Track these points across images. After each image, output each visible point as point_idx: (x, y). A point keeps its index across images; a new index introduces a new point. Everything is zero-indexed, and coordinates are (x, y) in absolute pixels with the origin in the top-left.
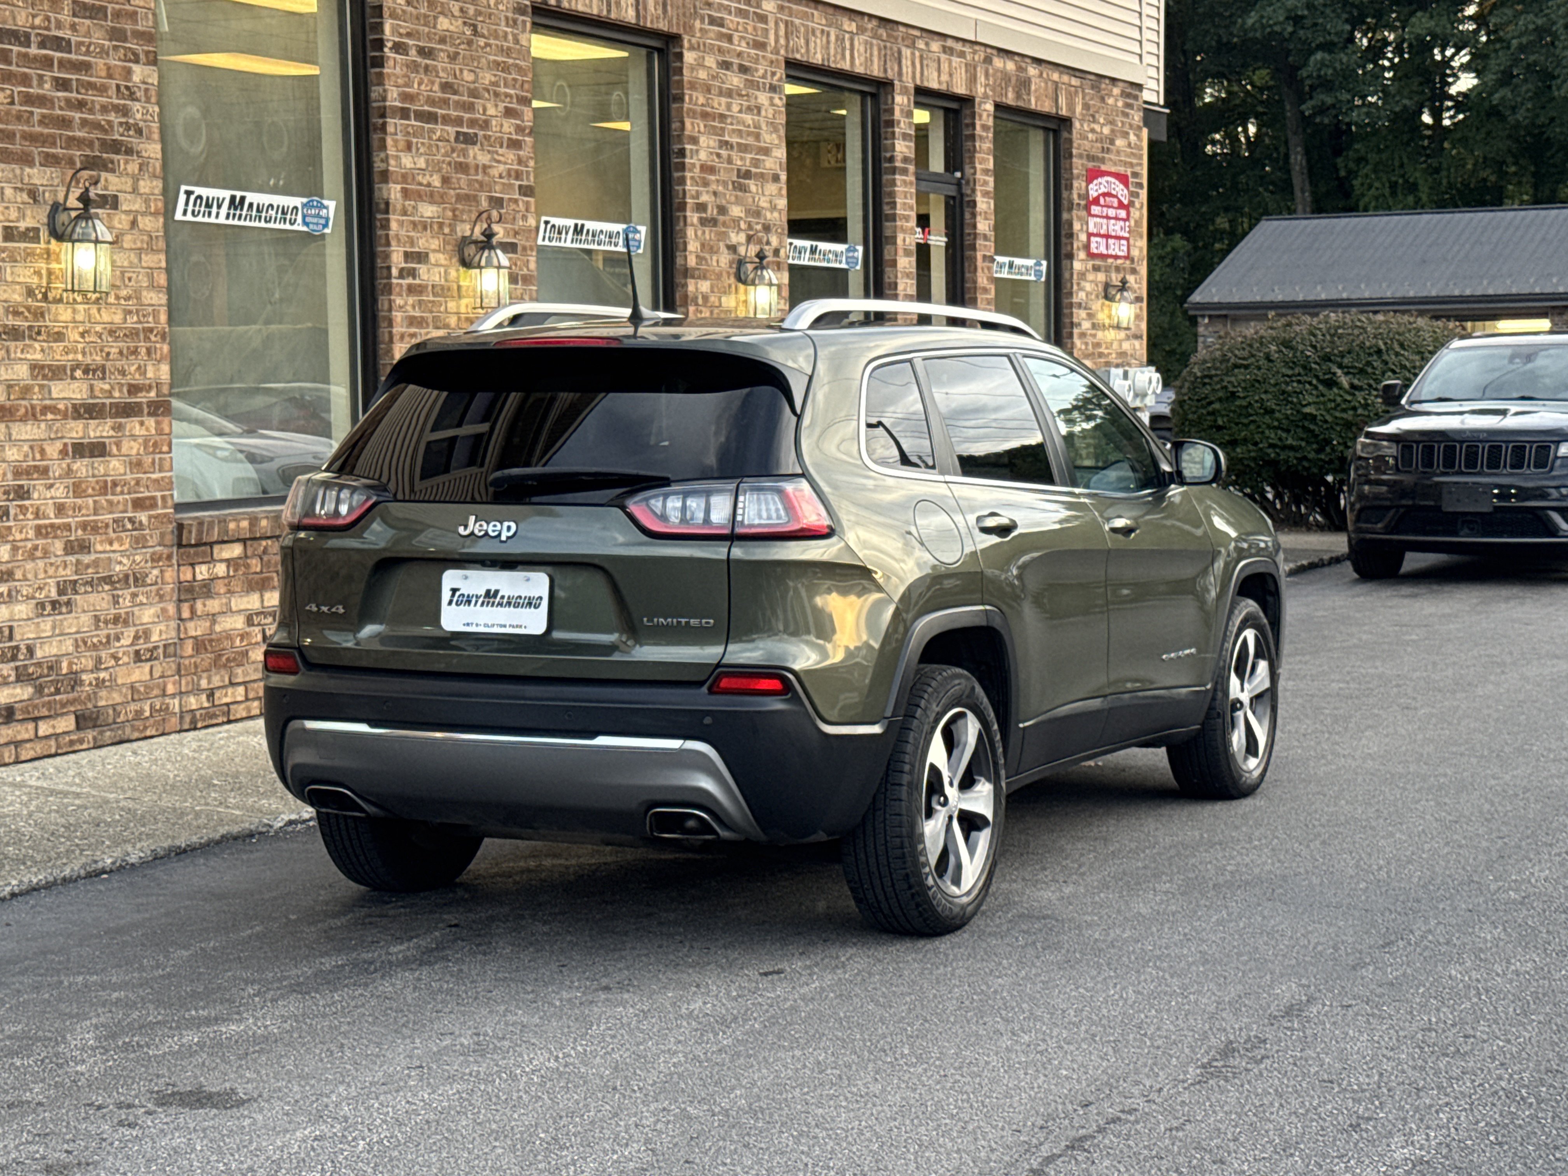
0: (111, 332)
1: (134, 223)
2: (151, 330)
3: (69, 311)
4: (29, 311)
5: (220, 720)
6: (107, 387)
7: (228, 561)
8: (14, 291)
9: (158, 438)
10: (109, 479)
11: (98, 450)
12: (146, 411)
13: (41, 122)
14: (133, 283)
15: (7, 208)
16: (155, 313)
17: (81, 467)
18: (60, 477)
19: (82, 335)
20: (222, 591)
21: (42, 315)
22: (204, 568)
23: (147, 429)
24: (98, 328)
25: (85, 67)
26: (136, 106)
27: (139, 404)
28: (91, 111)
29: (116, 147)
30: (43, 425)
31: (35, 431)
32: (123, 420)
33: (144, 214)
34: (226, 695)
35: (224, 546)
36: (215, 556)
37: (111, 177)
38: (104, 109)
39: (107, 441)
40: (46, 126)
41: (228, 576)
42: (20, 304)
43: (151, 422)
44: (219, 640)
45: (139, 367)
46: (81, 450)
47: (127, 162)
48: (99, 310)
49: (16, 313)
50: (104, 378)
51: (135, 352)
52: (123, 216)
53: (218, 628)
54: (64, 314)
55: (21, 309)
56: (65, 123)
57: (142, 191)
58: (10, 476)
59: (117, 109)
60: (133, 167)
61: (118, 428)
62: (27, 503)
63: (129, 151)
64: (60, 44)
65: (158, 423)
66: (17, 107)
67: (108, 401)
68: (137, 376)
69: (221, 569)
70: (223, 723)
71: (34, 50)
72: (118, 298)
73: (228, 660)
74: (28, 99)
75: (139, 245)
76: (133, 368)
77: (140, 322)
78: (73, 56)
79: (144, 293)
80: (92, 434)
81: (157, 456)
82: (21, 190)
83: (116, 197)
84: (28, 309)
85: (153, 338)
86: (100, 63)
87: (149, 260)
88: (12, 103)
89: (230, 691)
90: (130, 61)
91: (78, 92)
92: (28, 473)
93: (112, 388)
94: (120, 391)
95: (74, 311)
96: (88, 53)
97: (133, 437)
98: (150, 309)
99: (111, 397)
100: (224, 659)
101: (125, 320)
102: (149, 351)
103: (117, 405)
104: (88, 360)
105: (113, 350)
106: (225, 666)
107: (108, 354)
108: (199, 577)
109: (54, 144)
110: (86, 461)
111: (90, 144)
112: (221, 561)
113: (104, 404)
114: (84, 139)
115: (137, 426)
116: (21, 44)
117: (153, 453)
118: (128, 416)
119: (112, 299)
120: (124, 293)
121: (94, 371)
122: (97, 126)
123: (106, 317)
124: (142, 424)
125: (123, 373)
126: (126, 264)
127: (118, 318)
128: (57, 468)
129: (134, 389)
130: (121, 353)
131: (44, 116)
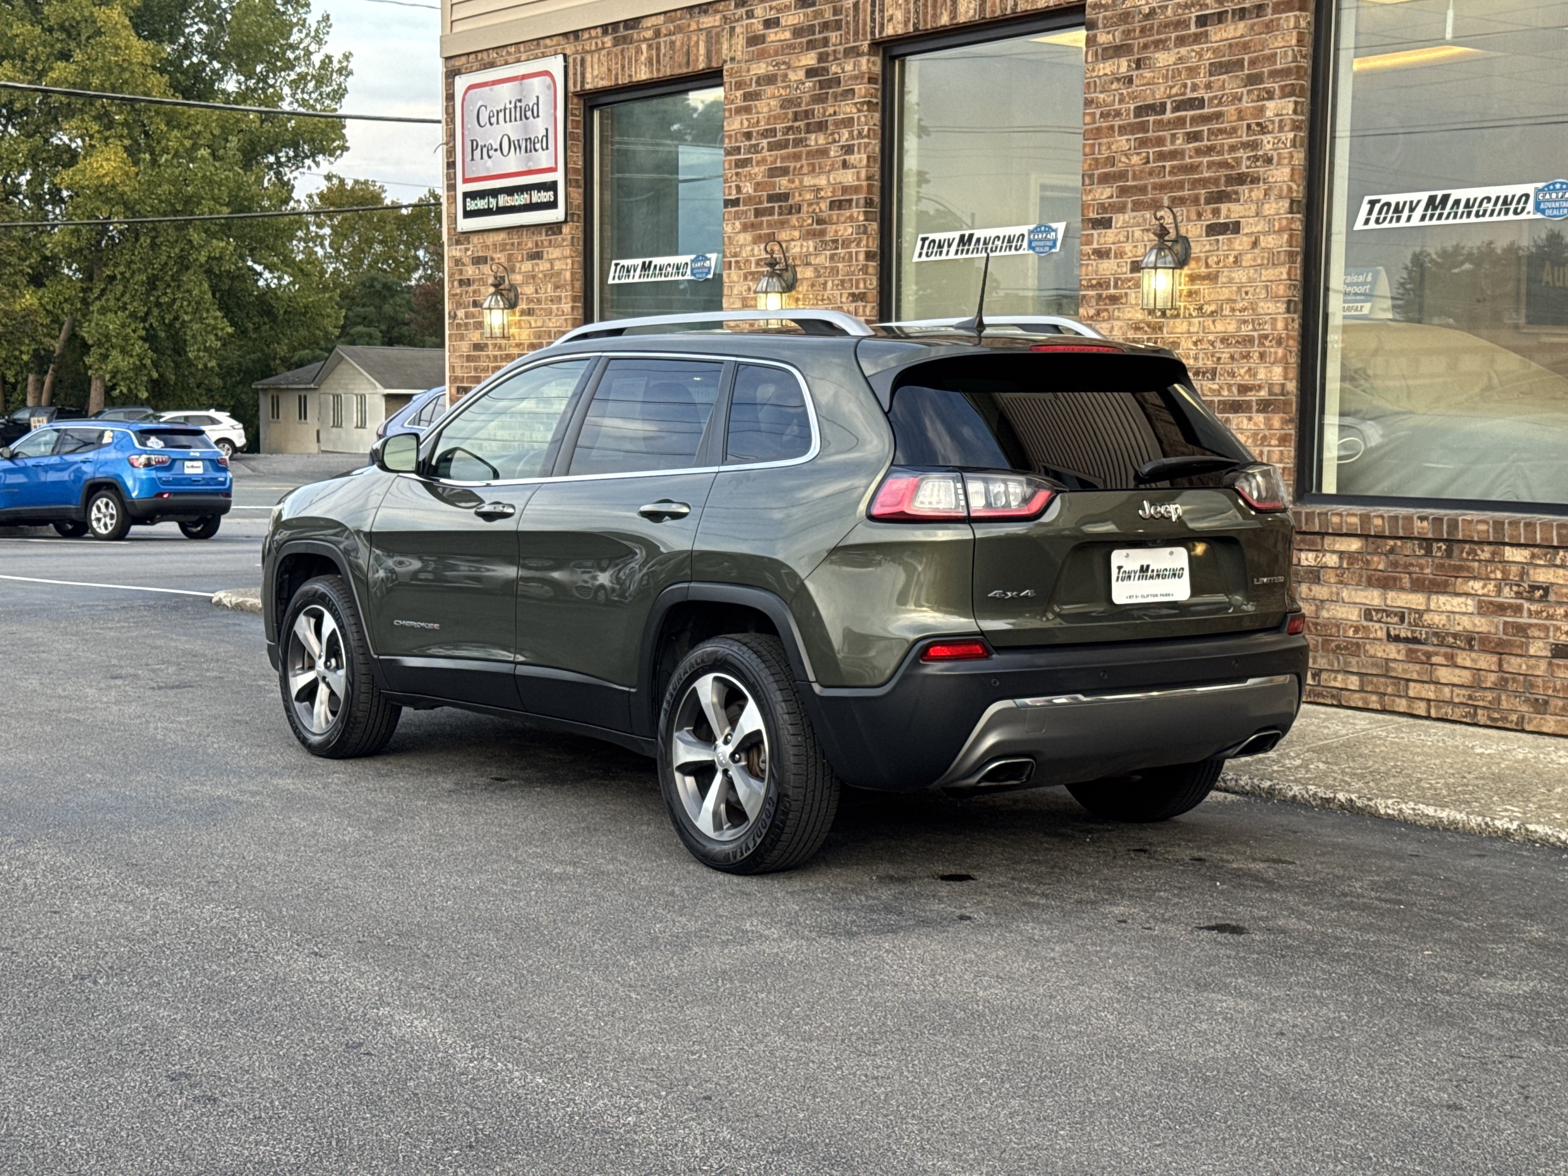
0: (1223, 340)
1: (1255, 244)
2: (1266, 337)
3: (1185, 324)
4: (1149, 326)
5: (1329, 701)
6: (1216, 387)
7: (1341, 554)
8: (1136, 312)
9: (1267, 433)
12: (1255, 408)
13: (1170, 172)
14: (1250, 296)
15: (1136, 247)
16: (1274, 320)
19: (1195, 344)
20: (1332, 580)
21: (1161, 329)
22: (1311, 555)
23: (1255, 424)
24: (1211, 337)
25: (1218, 116)
26: (1267, 138)
27: (1248, 403)
28: (1221, 153)
29: (1241, 179)
32: (1231, 416)
33: (1265, 233)
34: (1335, 679)
35: (1337, 538)
36: (1326, 547)
37: (1233, 206)
38: (1233, 148)
40: (1175, 174)
41: (1340, 567)
42: (1143, 321)
43: (1260, 418)
44: (1325, 625)
45: (1250, 369)
47: (1251, 190)
48: (1214, 322)
49: (1137, 329)
50: (1213, 379)
51: (1247, 356)
52: (1245, 239)
53: (1325, 614)
54: (1181, 326)
55: (1142, 325)
56: (1193, 168)
57: (1266, 213)
59: (1245, 145)
60: (1258, 193)
61: (1227, 421)
63: (1255, 180)
64: (1190, 104)
65: (1268, 420)
66: (1151, 165)
67: (1216, 399)
68: (1247, 377)
69: (1332, 560)
70: (1332, 705)
71: (1169, 115)
72: (1233, 310)
73: (1338, 647)
74: (1161, 156)
75: (1259, 262)
76: (1242, 371)
77: (1255, 330)
78: (1206, 110)
79: (1262, 304)
81: (1266, 449)
82: (1148, 230)
83: (1239, 222)
85: (1267, 343)
86: (1230, 110)
87: (1269, 274)
88: (1148, 162)
89: (1340, 677)
90: (1264, 99)
91: (1209, 140)
93: (1221, 387)
94: (1229, 390)
95: (1190, 324)
96: (1220, 104)
97: (1241, 430)
98: (1268, 317)
99: (1220, 395)
100: (1333, 645)
101: (1239, 329)
102: (1262, 356)
103: (1224, 403)
104: (1200, 364)
105: (1224, 355)
106: (1334, 652)
107: (1219, 359)
108: (1304, 563)
109: (1182, 188)
111: (1216, 181)
112: (1333, 552)
113: (1212, 402)
114: (1210, 178)
115: (1245, 421)
116: (1157, 114)
117: (1262, 445)
118: (1236, 412)
119: (1227, 312)
120: (1239, 306)
121: (1204, 373)
122: (1225, 165)
123: (1220, 327)
124: (1250, 419)
125: (1232, 374)
126: (1244, 280)
127: (1232, 328)
129: (1244, 389)
130: (1232, 357)
131: (1173, 167)
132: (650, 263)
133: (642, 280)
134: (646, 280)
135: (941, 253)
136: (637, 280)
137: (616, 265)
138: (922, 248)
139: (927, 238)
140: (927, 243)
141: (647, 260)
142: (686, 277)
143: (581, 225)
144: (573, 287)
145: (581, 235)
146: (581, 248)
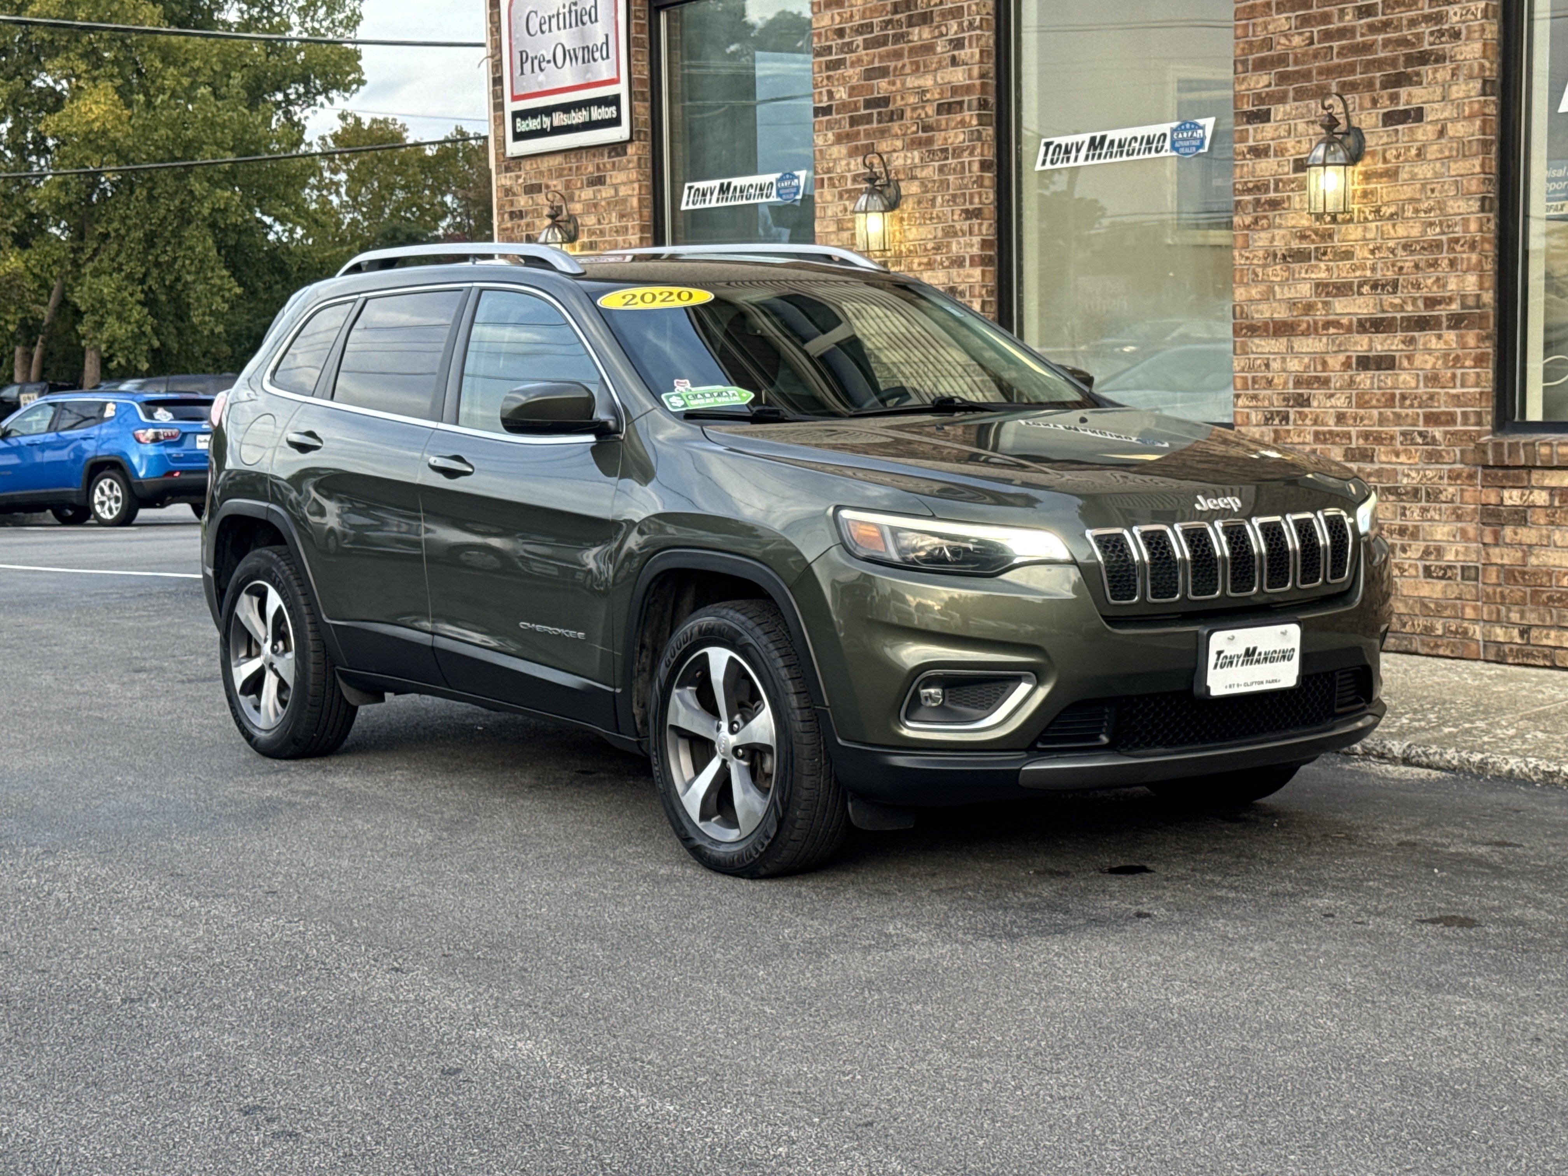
0: (1406, 247)
1: (1442, 133)
2: (1456, 241)
3: (1360, 229)
4: (1316, 234)
5: (1541, 662)
6: (1397, 301)
7: (1552, 490)
8: (1302, 217)
9: (1460, 352)
10: (1397, 392)
11: (1385, 363)
12: (1444, 325)
13: (1339, 54)
14: (1437, 194)
15: (1299, 142)
16: (1466, 221)
17: (1365, 379)
18: (1341, 388)
19: (1372, 252)
20: (1542, 521)
21: (1331, 236)
22: (1516, 493)
23: (1446, 343)
24: (1391, 244)
26: (1453, 9)
27: (1437, 318)
28: (1398, 28)
29: (1423, 58)
30: (1324, 339)
31: (1317, 344)
32: (1416, 334)
33: (1454, 120)
34: (1547, 636)
35: (1547, 472)
36: (1533, 483)
37: (1416, 91)
38: (1413, 23)
39: (1397, 354)
40: (1345, 56)
41: (1551, 506)
42: (1309, 228)
43: (1451, 336)
44: (1534, 574)
45: (1438, 279)
46: (1364, 363)
47: (1435, 71)
48: (1394, 226)
49: (1303, 237)
50: (1394, 293)
51: (1434, 264)
52: (1429, 127)
53: (1533, 561)
54: (1354, 232)
55: (1308, 233)
56: (1367, 48)
57: (1454, 96)
58: (1291, 384)
59: (1428, 18)
60: (1444, 74)
61: (1412, 341)
62: (1306, 410)
63: (1440, 58)
65: (1461, 337)
66: (1317, 46)
67: (1399, 315)
68: (1435, 288)
69: (1540, 498)
70: (1545, 667)
72: (1417, 211)
73: (1550, 598)
74: (1327, 36)
75: (1447, 153)
76: (1429, 282)
77: (1443, 233)
79: (1451, 203)
80: (1379, 348)
81: (1459, 372)
82: (1313, 122)
83: (1421, 109)
84: (1316, 232)
85: (1458, 248)
87: (1458, 167)
88: (1312, 43)
89: (1553, 634)
91: (1384, 14)
92: (1309, 383)
93: (1404, 302)
94: (1414, 304)
95: (1365, 229)
97: (1429, 351)
98: (1458, 218)
99: (1403, 310)
100: (1544, 596)
101: (1424, 233)
102: (1452, 263)
103: (1408, 319)
104: (1379, 275)
105: (1407, 264)
106: (1545, 604)
107: (1401, 268)
108: (1508, 502)
109: (1353, 71)
110: (1370, 373)
111: (1393, 62)
112: (1543, 488)
113: (1394, 318)
114: (1386, 58)
115: (1434, 340)
117: (1453, 366)
118: (1423, 329)
119: (1409, 213)
120: (1425, 206)
121: (1383, 287)
122: (1404, 42)
123: (1401, 231)
124: (1439, 337)
125: (1418, 286)
126: (1429, 175)
127: (1415, 232)
128: (1337, 379)
129: (1431, 302)
130: (1417, 266)
131: (1342, 48)
132: (729, 184)
133: (720, 204)
134: (724, 204)
135: (1068, 159)
136: (714, 204)
137: (690, 188)
138: (1046, 154)
139: (1051, 143)
140: (1051, 148)
141: (726, 181)
142: (771, 199)
143: (648, 144)
144: (641, 216)
145: (649, 156)
146: (649, 171)
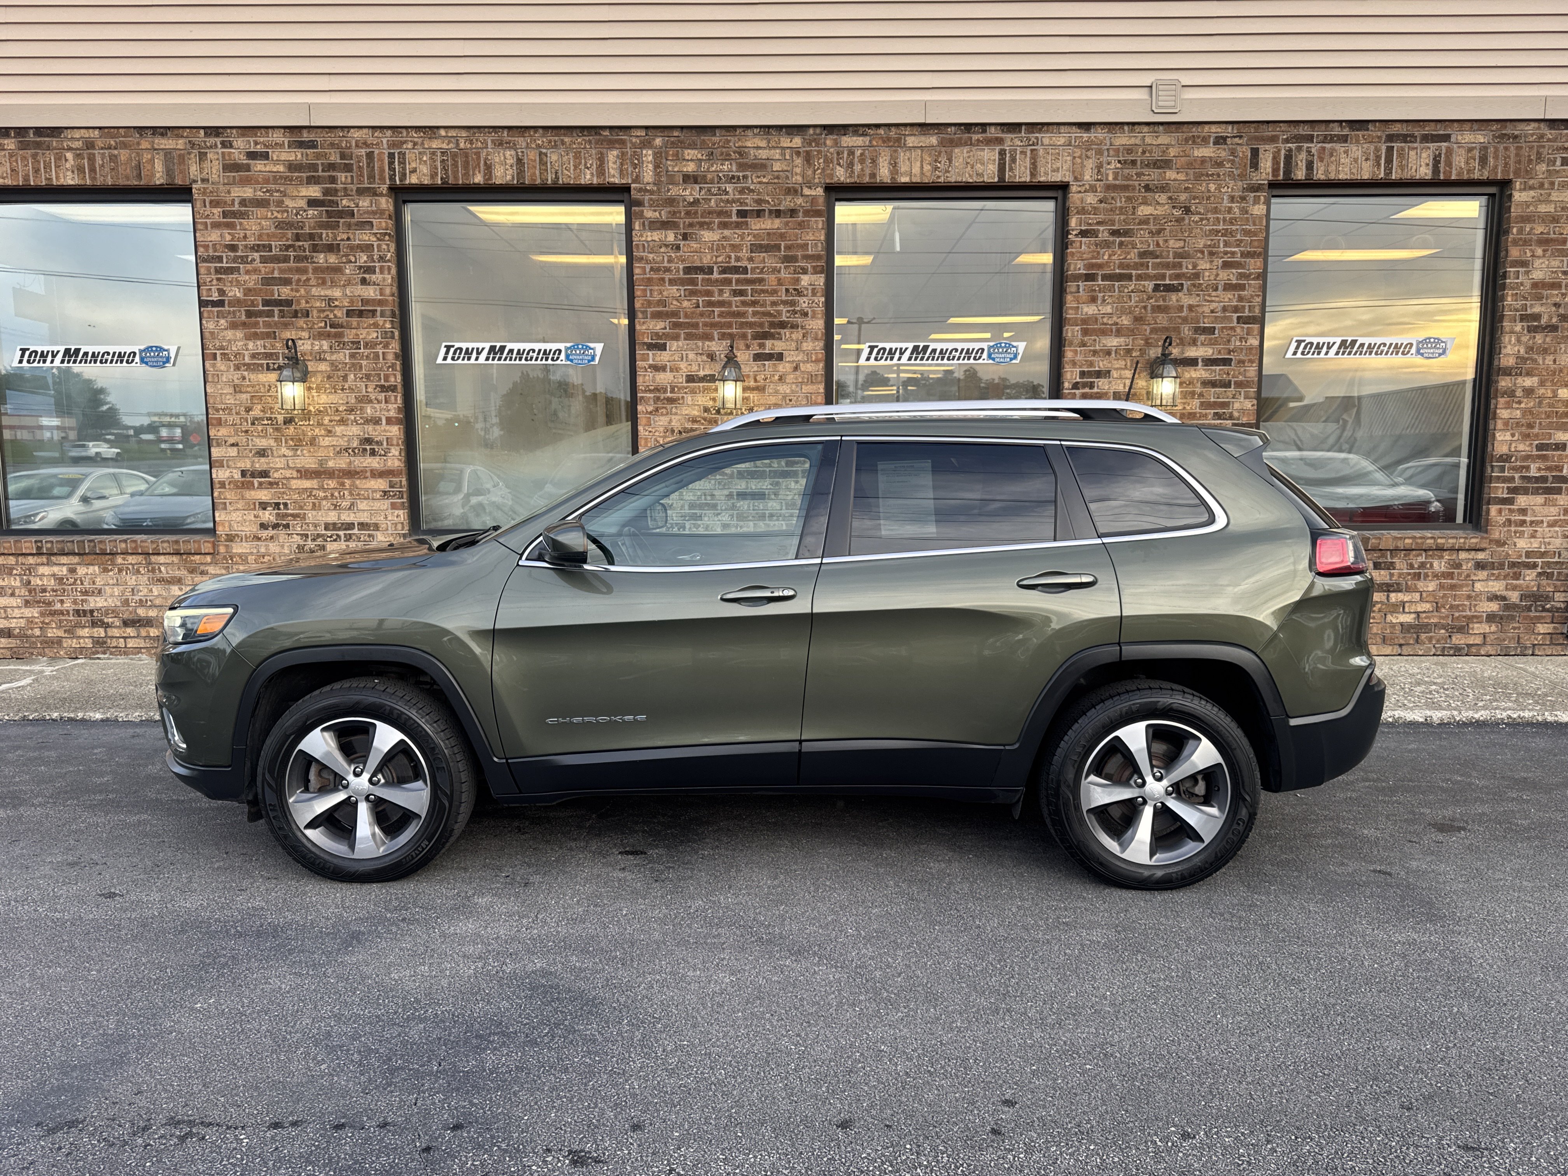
1: (796, 368)
8: (694, 410)
10: (767, 512)
11: (760, 496)
13: (719, 316)
15: (691, 365)
17: (744, 505)
18: (726, 509)
25: (761, 281)
26: (801, 300)
28: (763, 306)
29: (783, 325)
30: (713, 482)
31: (707, 484)
33: (804, 362)
37: (776, 342)
38: (774, 304)
39: (767, 491)
40: (725, 317)
46: (742, 495)
47: (791, 333)
49: (695, 421)
52: (787, 364)
55: (699, 419)
56: (741, 314)
58: (686, 507)
59: (785, 303)
60: (797, 335)
61: (777, 484)
62: (699, 522)
63: (794, 326)
64: (735, 270)
66: (701, 309)
67: (768, 470)
71: (716, 275)
74: (710, 304)
75: (800, 380)
78: (749, 276)
80: (754, 487)
82: (702, 354)
83: (781, 353)
84: (705, 419)
86: (772, 279)
88: (698, 307)
90: (799, 273)
91: (753, 296)
92: (701, 507)
96: (762, 272)
97: (790, 490)
103: (775, 472)
109: (730, 327)
110: (747, 502)
111: (761, 325)
114: (755, 322)
115: (793, 484)
116: (705, 273)
122: (769, 314)
124: (797, 482)
126: (788, 391)
131: (722, 312)
132: (78, 350)
135: (469, 358)
137: (24, 350)
138: (447, 353)
139: (452, 346)
140: (452, 350)
141: (73, 347)
